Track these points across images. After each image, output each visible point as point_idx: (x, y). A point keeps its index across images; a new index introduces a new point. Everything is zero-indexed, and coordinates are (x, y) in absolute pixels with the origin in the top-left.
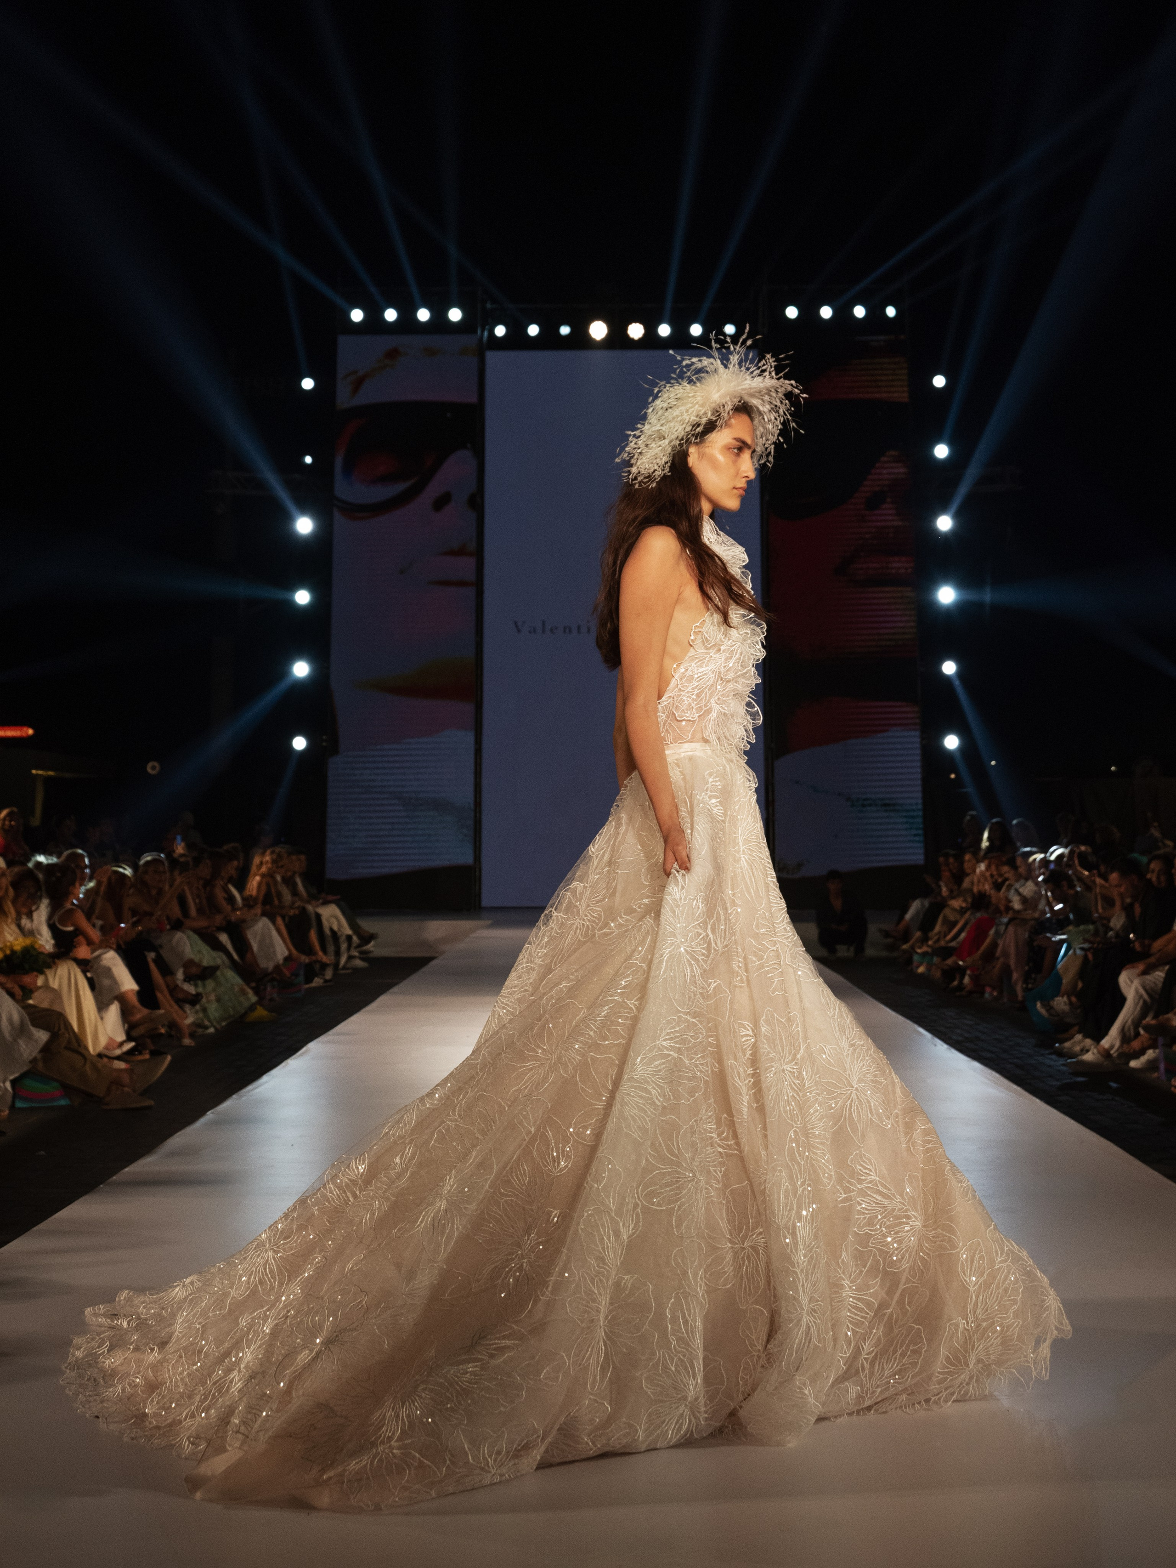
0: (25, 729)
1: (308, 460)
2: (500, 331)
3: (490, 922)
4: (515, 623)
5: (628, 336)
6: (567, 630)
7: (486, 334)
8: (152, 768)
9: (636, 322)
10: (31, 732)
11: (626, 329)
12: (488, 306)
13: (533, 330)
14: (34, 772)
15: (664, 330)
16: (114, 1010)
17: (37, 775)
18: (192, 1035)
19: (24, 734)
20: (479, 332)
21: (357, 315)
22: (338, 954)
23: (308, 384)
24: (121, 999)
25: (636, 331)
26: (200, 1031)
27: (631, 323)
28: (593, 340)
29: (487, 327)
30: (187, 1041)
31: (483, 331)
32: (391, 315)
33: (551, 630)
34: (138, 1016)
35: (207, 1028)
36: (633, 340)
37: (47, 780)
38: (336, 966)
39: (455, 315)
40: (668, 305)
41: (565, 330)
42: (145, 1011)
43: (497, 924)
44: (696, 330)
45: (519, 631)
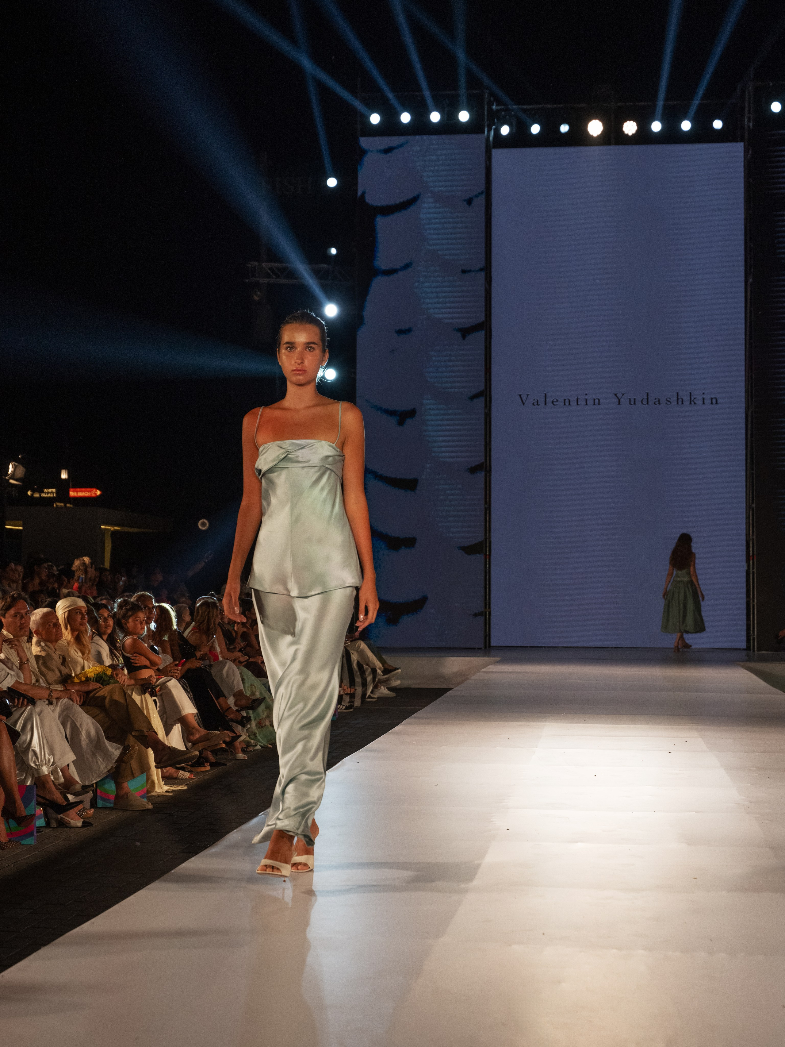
0: (94, 490)
1: (334, 251)
2: (505, 130)
3: (498, 659)
4: (520, 396)
5: (623, 132)
6: (567, 402)
7: (492, 133)
8: (203, 524)
9: (630, 121)
10: (98, 493)
11: (622, 127)
12: (494, 107)
13: (535, 129)
14: (102, 527)
15: (656, 126)
16: (177, 729)
17: (105, 529)
18: (244, 751)
19: (93, 495)
20: (486, 132)
21: (375, 119)
22: (364, 685)
23: (332, 182)
24: (183, 720)
25: (630, 128)
26: (251, 749)
27: (626, 121)
28: (592, 136)
29: (493, 127)
30: (241, 756)
31: (489, 131)
32: (406, 118)
33: (553, 402)
34: (197, 736)
35: (256, 746)
36: (627, 135)
37: (114, 533)
38: (364, 695)
39: (464, 116)
40: (661, 102)
41: (564, 128)
42: (203, 731)
43: (504, 661)
44: (686, 126)
45: (524, 404)
